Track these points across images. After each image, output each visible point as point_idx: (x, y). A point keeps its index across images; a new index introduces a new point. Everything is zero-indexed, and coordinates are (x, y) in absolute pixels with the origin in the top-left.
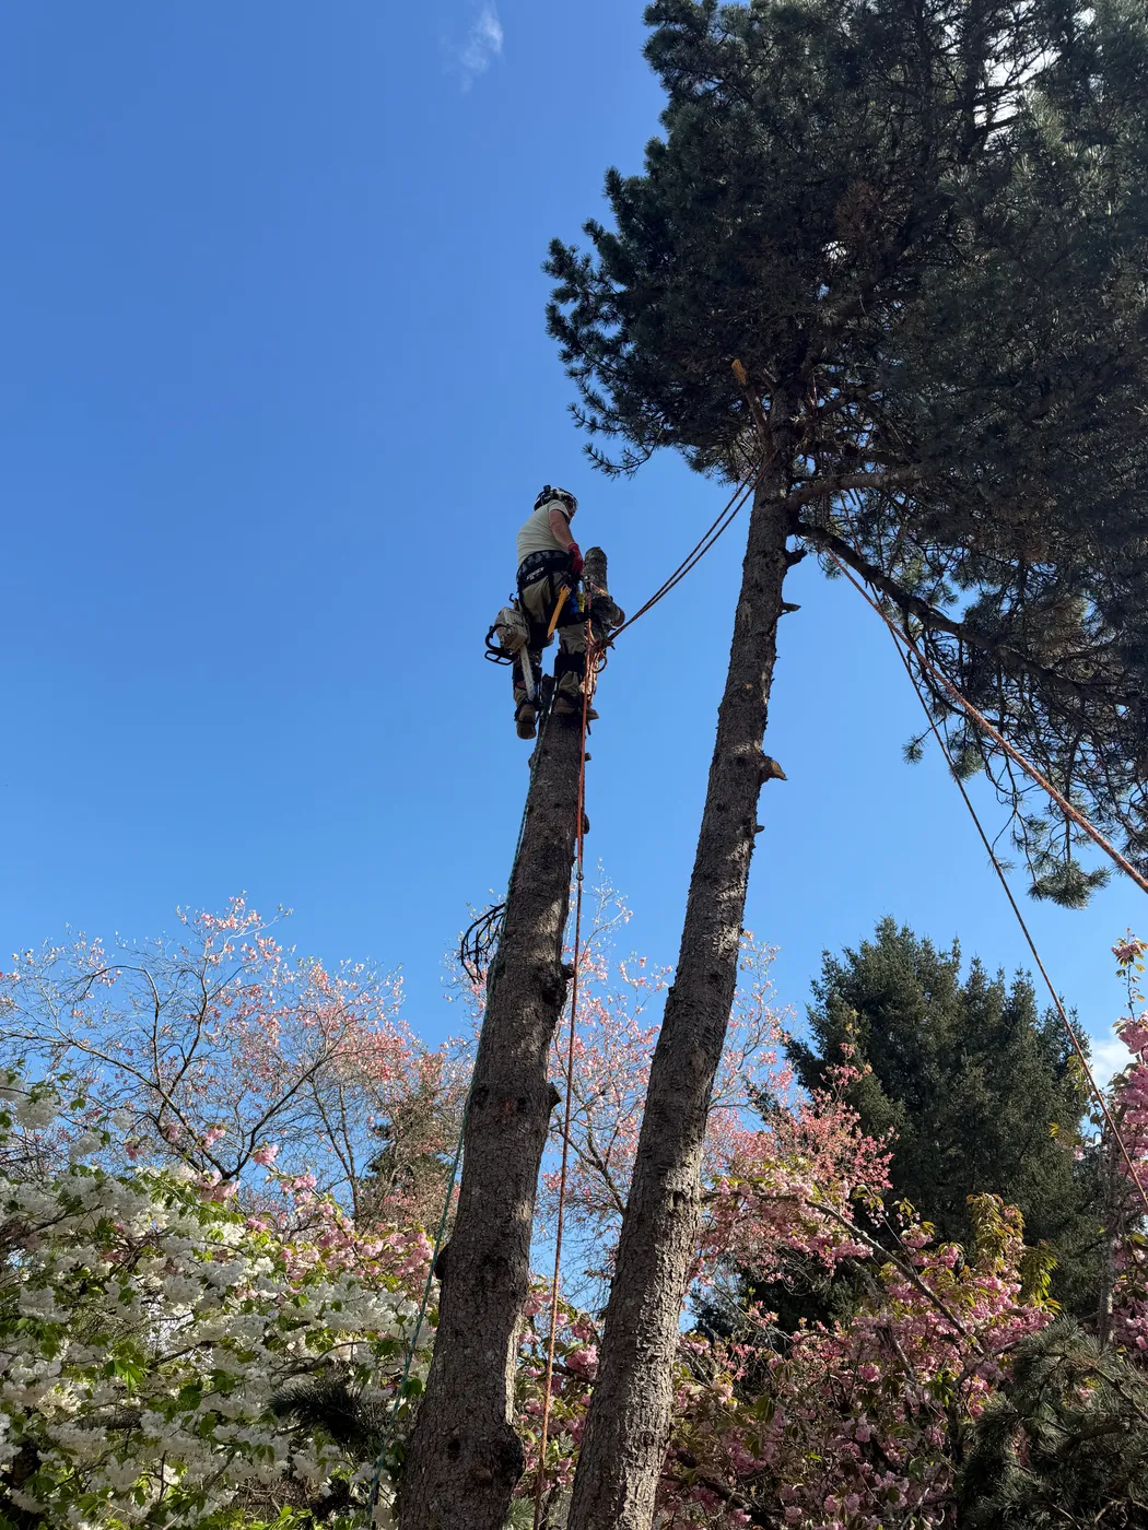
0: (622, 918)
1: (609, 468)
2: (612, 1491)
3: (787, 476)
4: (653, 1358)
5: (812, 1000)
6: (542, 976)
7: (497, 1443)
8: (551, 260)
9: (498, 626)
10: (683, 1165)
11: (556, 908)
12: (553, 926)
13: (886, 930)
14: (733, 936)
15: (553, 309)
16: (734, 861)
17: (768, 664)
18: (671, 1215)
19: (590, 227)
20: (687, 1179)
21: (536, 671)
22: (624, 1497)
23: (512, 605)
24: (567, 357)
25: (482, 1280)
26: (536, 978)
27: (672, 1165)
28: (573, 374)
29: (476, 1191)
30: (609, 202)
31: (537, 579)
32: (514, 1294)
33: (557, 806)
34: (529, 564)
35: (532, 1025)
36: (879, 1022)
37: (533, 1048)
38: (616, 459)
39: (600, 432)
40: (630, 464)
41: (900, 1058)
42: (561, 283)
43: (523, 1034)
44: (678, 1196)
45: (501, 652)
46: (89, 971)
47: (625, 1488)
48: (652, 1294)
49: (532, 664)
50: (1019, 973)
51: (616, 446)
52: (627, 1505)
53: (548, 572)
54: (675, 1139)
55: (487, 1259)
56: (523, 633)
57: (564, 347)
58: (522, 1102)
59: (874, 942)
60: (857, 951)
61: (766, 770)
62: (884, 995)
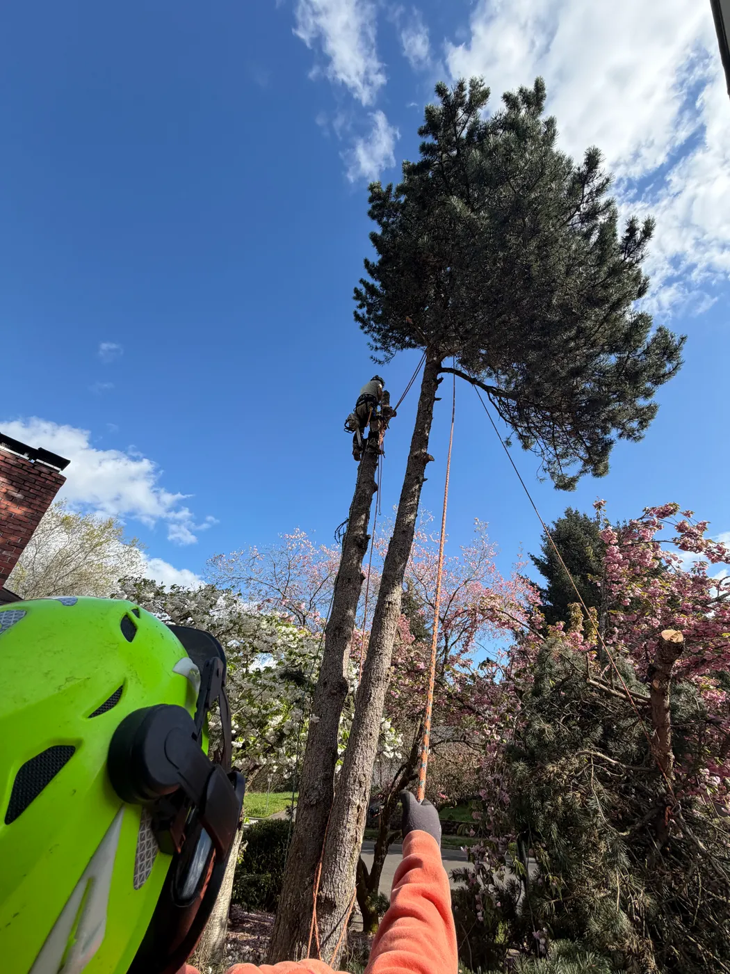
0: (431, 520)
1: (380, 362)
2: (367, 694)
3: (436, 352)
4: (381, 654)
5: (542, 543)
6: (357, 539)
7: (339, 683)
8: (355, 295)
9: (349, 420)
10: (392, 593)
11: (363, 517)
12: (362, 522)
13: (568, 513)
14: (412, 517)
15: (355, 312)
16: (413, 492)
17: (428, 421)
18: (387, 609)
19: (362, 281)
20: (393, 598)
21: (362, 437)
22: (371, 696)
23: (354, 413)
24: (362, 328)
25: (335, 634)
26: (355, 540)
27: (388, 593)
28: (366, 333)
29: (335, 608)
30: (366, 270)
31: (362, 404)
32: (345, 638)
33: (364, 482)
34: (360, 399)
35: (354, 555)
36: (567, 547)
37: (354, 562)
38: (382, 359)
39: (379, 351)
40: (388, 360)
41: (578, 560)
42: (359, 302)
43: (352, 558)
44: (390, 603)
45: (349, 429)
46: (254, 556)
47: (371, 693)
48: (381, 634)
49: (361, 434)
50: (624, 522)
51: (380, 355)
52: (372, 698)
53: (366, 402)
54: (389, 585)
55: (337, 628)
56: (357, 422)
57: (361, 324)
58: (349, 579)
59: (564, 517)
60: (556, 522)
61: (426, 459)
62: (568, 537)
